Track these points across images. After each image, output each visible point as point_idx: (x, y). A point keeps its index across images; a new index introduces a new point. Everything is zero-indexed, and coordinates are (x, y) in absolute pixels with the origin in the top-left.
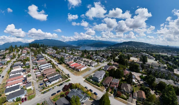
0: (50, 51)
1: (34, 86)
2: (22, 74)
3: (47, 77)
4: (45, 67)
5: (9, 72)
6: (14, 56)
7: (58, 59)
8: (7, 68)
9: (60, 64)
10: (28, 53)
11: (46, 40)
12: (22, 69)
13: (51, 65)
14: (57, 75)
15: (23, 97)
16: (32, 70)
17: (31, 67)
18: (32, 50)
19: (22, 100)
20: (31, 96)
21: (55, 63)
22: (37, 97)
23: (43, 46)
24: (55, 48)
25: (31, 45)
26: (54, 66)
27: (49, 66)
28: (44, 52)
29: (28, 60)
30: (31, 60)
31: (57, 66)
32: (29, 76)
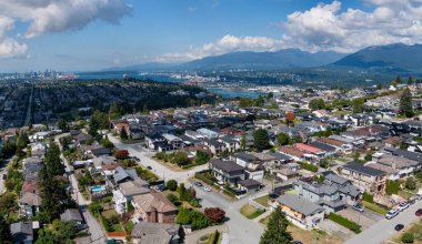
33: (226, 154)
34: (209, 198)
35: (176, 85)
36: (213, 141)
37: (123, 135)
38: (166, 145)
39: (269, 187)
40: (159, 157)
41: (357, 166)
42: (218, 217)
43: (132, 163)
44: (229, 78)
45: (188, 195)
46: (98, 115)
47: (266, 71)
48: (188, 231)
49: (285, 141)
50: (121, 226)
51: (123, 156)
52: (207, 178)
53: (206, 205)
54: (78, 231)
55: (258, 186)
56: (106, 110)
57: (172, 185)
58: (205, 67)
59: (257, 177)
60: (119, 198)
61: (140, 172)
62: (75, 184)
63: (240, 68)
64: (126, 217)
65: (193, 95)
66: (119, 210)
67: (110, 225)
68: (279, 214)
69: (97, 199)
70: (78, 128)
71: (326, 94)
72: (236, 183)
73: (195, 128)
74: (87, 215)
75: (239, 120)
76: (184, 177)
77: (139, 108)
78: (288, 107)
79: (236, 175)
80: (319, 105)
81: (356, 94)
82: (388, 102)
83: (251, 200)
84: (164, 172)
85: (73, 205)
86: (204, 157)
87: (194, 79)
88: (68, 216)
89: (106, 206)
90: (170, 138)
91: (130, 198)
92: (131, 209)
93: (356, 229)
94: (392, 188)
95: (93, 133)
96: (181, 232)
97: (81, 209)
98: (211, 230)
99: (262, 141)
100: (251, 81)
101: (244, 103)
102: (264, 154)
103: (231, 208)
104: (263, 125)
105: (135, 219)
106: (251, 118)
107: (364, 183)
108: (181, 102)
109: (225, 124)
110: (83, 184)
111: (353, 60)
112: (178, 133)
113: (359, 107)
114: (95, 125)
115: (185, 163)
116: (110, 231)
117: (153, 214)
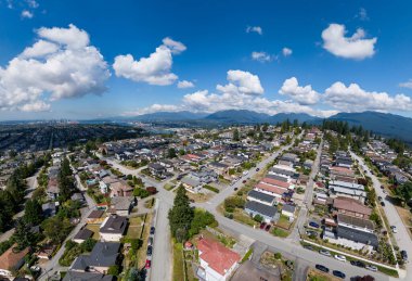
0: (376, 149)
1: (299, 218)
2: (290, 180)
3: (335, 218)
4: (346, 189)
5: (270, 167)
6: (288, 141)
7: (394, 184)
8: (270, 158)
9: (396, 202)
10: (317, 141)
11: (372, 116)
12: (294, 171)
13: (365, 194)
14: (365, 230)
15: (268, 220)
16: (311, 181)
17: (313, 175)
18: (327, 137)
19: (263, 225)
20: (280, 231)
21: (379, 192)
22: (287, 241)
23: (359, 132)
24: (395, 144)
25: (327, 124)
26: (371, 199)
27: (358, 193)
28: (357, 147)
29: (311, 156)
30: (318, 159)
31: (383, 204)
32: (300, 191)
33: (155, 160)
34: (148, 182)
35: (130, 127)
36: (149, 155)
37: (104, 153)
38: (125, 157)
39: (177, 175)
40: (123, 163)
41: (216, 163)
42: (153, 191)
43: (109, 167)
44: (157, 125)
45: (138, 181)
46: (90, 143)
47: (173, 121)
48: (139, 199)
49: (183, 153)
50: (105, 200)
51: (104, 163)
52: (147, 172)
53: (147, 185)
54: (82, 204)
55: (171, 175)
56: (94, 140)
57: (130, 177)
58: (145, 119)
59: (171, 170)
60: (103, 185)
61: (113, 171)
62: (78, 179)
63: (161, 120)
64: (107, 195)
65: (139, 132)
66: (103, 191)
67: (99, 200)
68: (182, 187)
69: (91, 187)
70: (79, 150)
71: (201, 132)
72: (161, 174)
73: (140, 149)
74: (86, 195)
75: (161, 144)
76: (135, 172)
77: (112, 139)
78: (184, 138)
79: (161, 170)
80: (198, 137)
81: (214, 131)
82: (228, 135)
83: (168, 181)
84: (125, 171)
85: (78, 191)
86: (145, 162)
87: (140, 125)
88: (75, 197)
89: (96, 190)
90: (128, 153)
91: (108, 185)
92: (109, 190)
93: (217, 191)
94: (232, 172)
95: (87, 152)
96: (136, 200)
97: (82, 193)
98: (150, 198)
99: (172, 154)
100: (167, 126)
101: (164, 136)
102: (174, 160)
103: (159, 186)
104: (172, 146)
105: (112, 196)
106: (167, 143)
107: (219, 171)
108: (133, 136)
109: (155, 146)
110: (83, 179)
111: (213, 116)
112: (132, 151)
113: (216, 137)
114: (89, 148)
115: (135, 166)
116: (99, 203)
117: (121, 192)
